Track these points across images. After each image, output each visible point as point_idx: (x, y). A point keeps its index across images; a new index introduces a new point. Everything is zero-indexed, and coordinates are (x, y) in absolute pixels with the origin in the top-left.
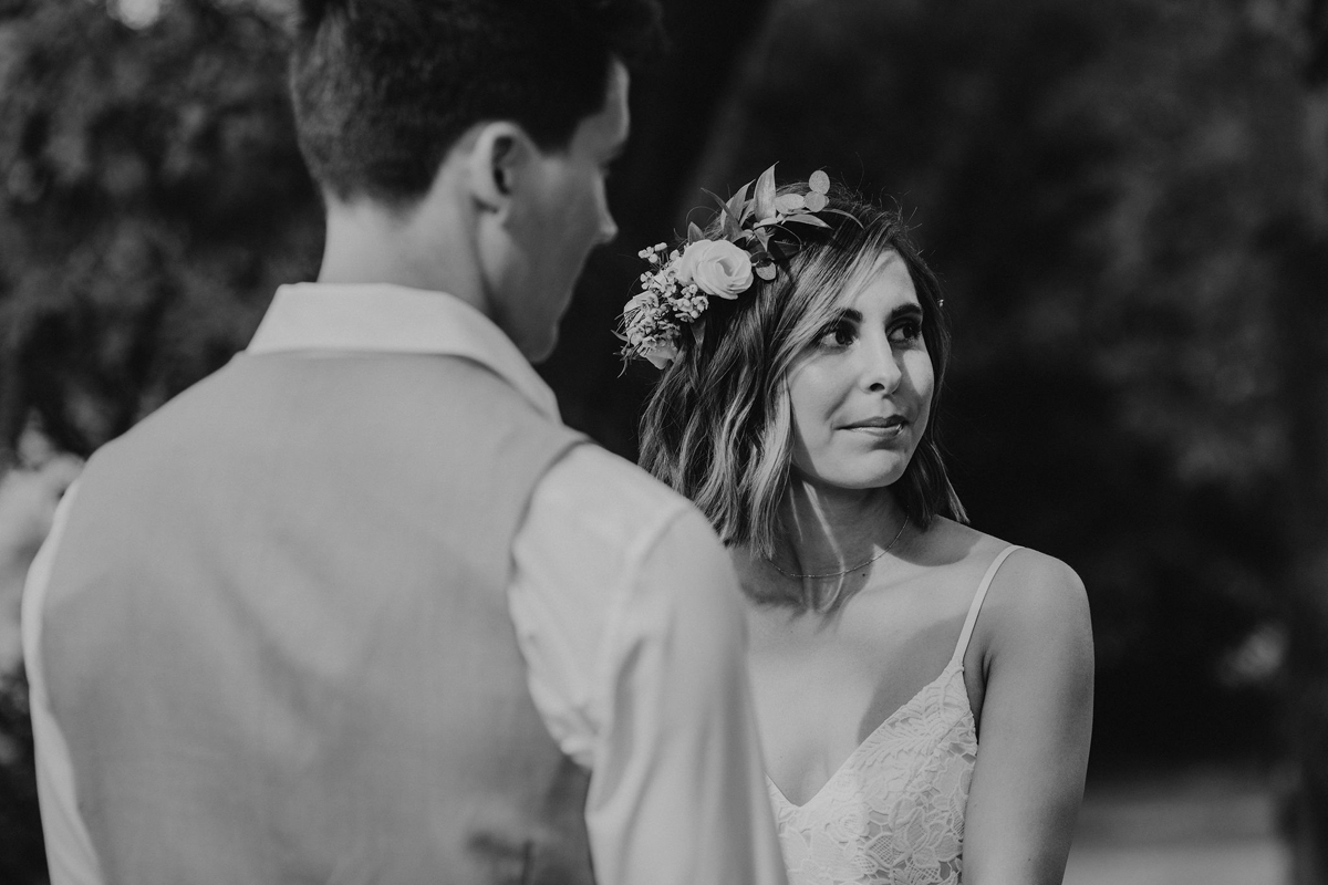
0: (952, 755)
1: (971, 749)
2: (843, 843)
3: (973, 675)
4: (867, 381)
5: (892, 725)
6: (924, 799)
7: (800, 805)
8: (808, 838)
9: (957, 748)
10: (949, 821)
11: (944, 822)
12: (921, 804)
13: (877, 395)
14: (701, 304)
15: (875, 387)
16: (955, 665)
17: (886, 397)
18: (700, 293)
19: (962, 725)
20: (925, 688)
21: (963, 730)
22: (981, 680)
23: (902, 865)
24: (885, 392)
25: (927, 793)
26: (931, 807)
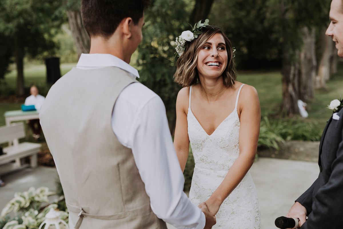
0: (236, 126)
1: (239, 124)
2: (217, 142)
3: (239, 111)
4: (211, 55)
5: (225, 121)
6: (231, 135)
7: (210, 135)
8: (211, 141)
9: (236, 125)
10: (236, 138)
11: (235, 139)
12: (230, 136)
13: (213, 57)
14: (184, 42)
15: (213, 56)
16: (236, 109)
17: (215, 58)
18: (184, 40)
19: (237, 120)
20: (231, 114)
21: (237, 121)
22: (240, 112)
23: (227, 146)
24: (214, 57)
25: (231, 134)
26: (232, 136)
